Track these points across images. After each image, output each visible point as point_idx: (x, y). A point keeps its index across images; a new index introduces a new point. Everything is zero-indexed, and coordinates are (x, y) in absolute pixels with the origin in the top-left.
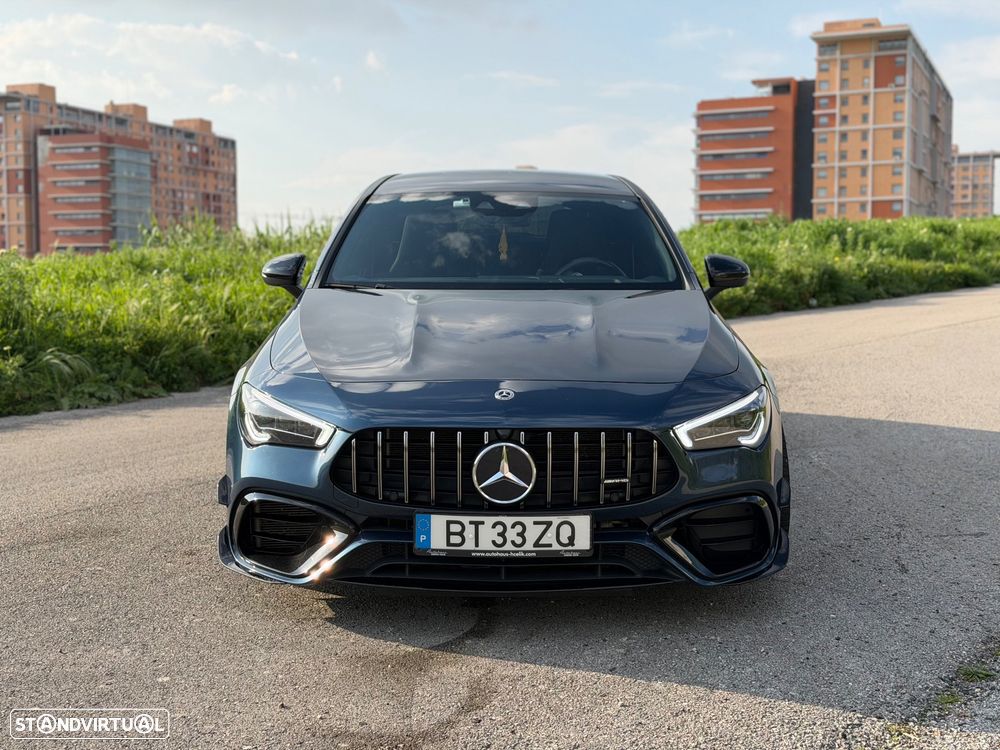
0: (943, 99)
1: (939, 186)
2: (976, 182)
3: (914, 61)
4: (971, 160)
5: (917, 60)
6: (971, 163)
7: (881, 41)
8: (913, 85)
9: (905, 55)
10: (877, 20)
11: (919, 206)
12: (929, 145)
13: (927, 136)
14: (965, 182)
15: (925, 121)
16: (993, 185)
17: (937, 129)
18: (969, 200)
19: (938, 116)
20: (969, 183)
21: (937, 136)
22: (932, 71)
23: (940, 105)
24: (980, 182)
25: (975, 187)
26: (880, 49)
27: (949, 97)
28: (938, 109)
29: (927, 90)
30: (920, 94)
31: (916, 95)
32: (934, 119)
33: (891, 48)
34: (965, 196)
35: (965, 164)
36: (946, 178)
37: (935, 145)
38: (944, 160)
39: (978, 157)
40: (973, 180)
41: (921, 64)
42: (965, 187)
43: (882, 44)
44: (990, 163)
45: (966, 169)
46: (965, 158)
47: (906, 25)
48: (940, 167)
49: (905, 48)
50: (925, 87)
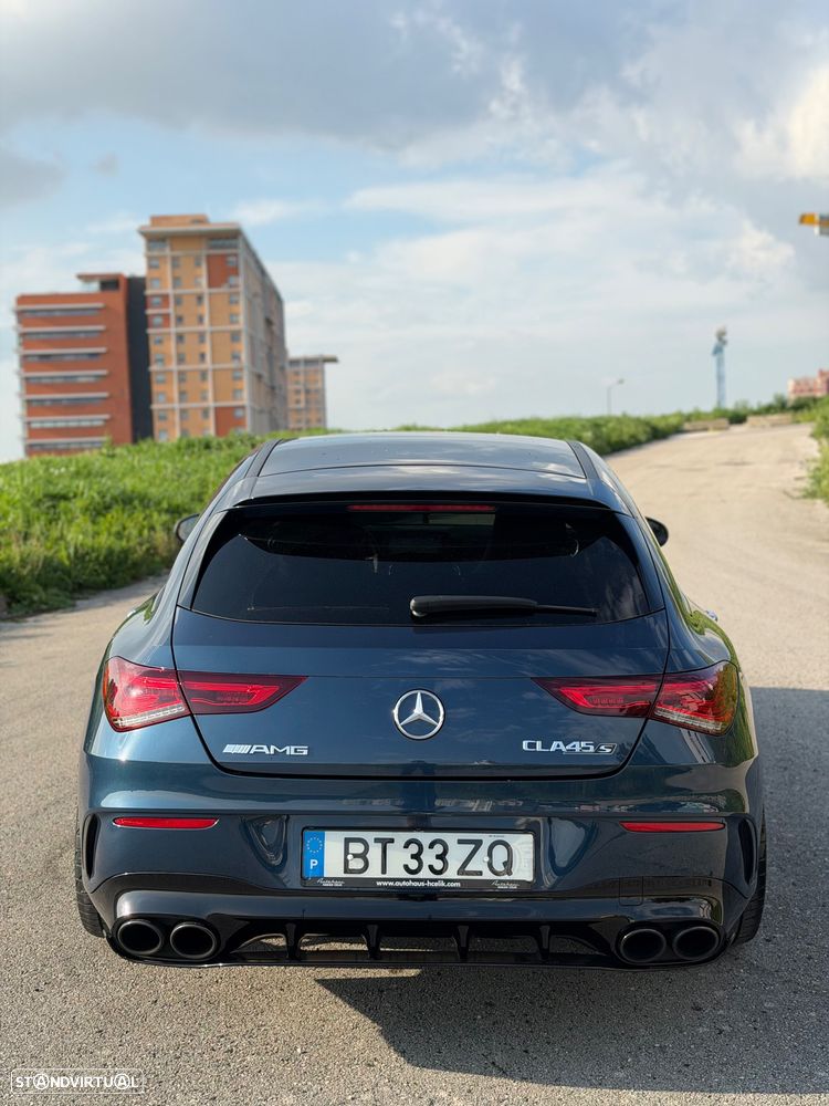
0: (276, 301)
1: (277, 391)
2: (308, 387)
3: (246, 262)
4: (302, 363)
5: (248, 259)
6: (302, 368)
7: (212, 239)
8: (247, 287)
9: (236, 255)
10: (205, 216)
11: (261, 412)
12: (266, 350)
13: (264, 339)
14: (298, 387)
15: (261, 324)
16: (324, 390)
17: (272, 333)
18: (302, 405)
19: (272, 319)
20: (301, 387)
21: (272, 340)
22: (263, 272)
23: (273, 307)
24: (312, 387)
25: (308, 392)
26: (212, 247)
27: (279, 301)
28: (271, 312)
29: (260, 292)
30: (254, 296)
31: (251, 297)
32: (269, 322)
33: (222, 247)
34: (298, 402)
35: (296, 369)
36: (283, 384)
37: (270, 349)
38: (280, 364)
39: (309, 362)
40: (305, 385)
41: (253, 264)
42: (298, 392)
43: (214, 243)
44: (320, 368)
45: (297, 374)
46: (295, 362)
47: (234, 224)
48: (277, 371)
49: (236, 247)
50: (257, 288)
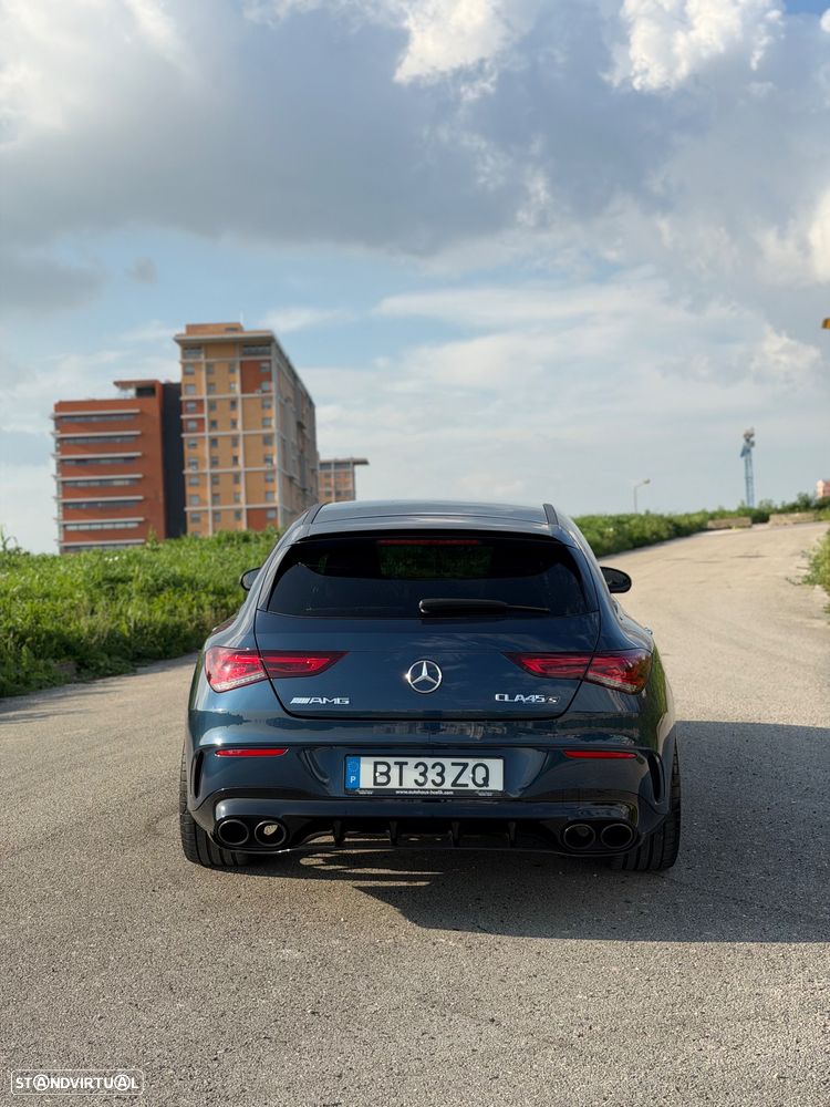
0: (307, 406)
1: (308, 493)
2: (339, 489)
3: (278, 367)
4: (333, 466)
5: (281, 365)
6: (333, 470)
7: (246, 346)
8: (279, 391)
9: (269, 361)
10: (239, 324)
11: (292, 513)
12: (298, 453)
13: (295, 442)
14: (328, 489)
15: (293, 428)
16: (354, 492)
17: (304, 436)
19: (304, 422)
20: (331, 489)
21: (303, 443)
22: (295, 377)
23: (304, 412)
24: (343, 489)
25: (338, 494)
26: (245, 354)
27: (311, 405)
28: (303, 415)
29: (292, 396)
30: (286, 401)
31: (283, 402)
32: (300, 426)
33: (256, 354)
35: (327, 471)
36: (314, 486)
37: (302, 452)
38: (311, 467)
39: (339, 464)
40: (335, 487)
41: (285, 370)
42: (329, 494)
43: (246, 349)
44: (350, 470)
45: (328, 476)
46: (326, 465)
47: (268, 331)
48: (308, 473)
49: (269, 354)
50: (290, 393)
